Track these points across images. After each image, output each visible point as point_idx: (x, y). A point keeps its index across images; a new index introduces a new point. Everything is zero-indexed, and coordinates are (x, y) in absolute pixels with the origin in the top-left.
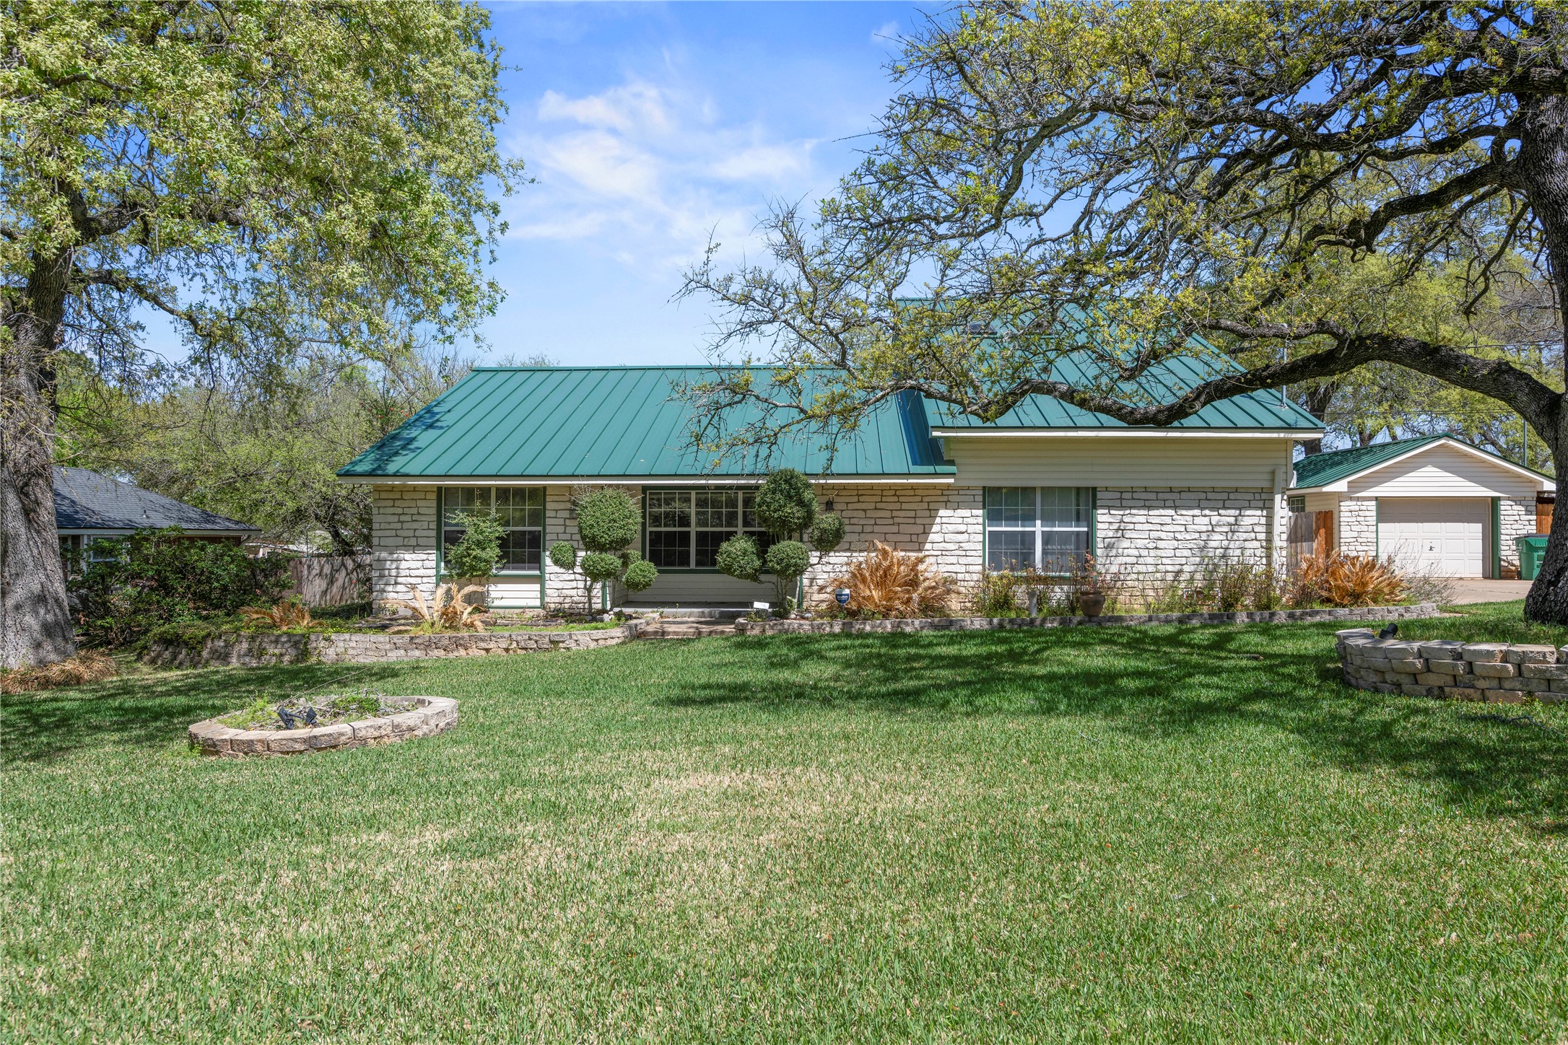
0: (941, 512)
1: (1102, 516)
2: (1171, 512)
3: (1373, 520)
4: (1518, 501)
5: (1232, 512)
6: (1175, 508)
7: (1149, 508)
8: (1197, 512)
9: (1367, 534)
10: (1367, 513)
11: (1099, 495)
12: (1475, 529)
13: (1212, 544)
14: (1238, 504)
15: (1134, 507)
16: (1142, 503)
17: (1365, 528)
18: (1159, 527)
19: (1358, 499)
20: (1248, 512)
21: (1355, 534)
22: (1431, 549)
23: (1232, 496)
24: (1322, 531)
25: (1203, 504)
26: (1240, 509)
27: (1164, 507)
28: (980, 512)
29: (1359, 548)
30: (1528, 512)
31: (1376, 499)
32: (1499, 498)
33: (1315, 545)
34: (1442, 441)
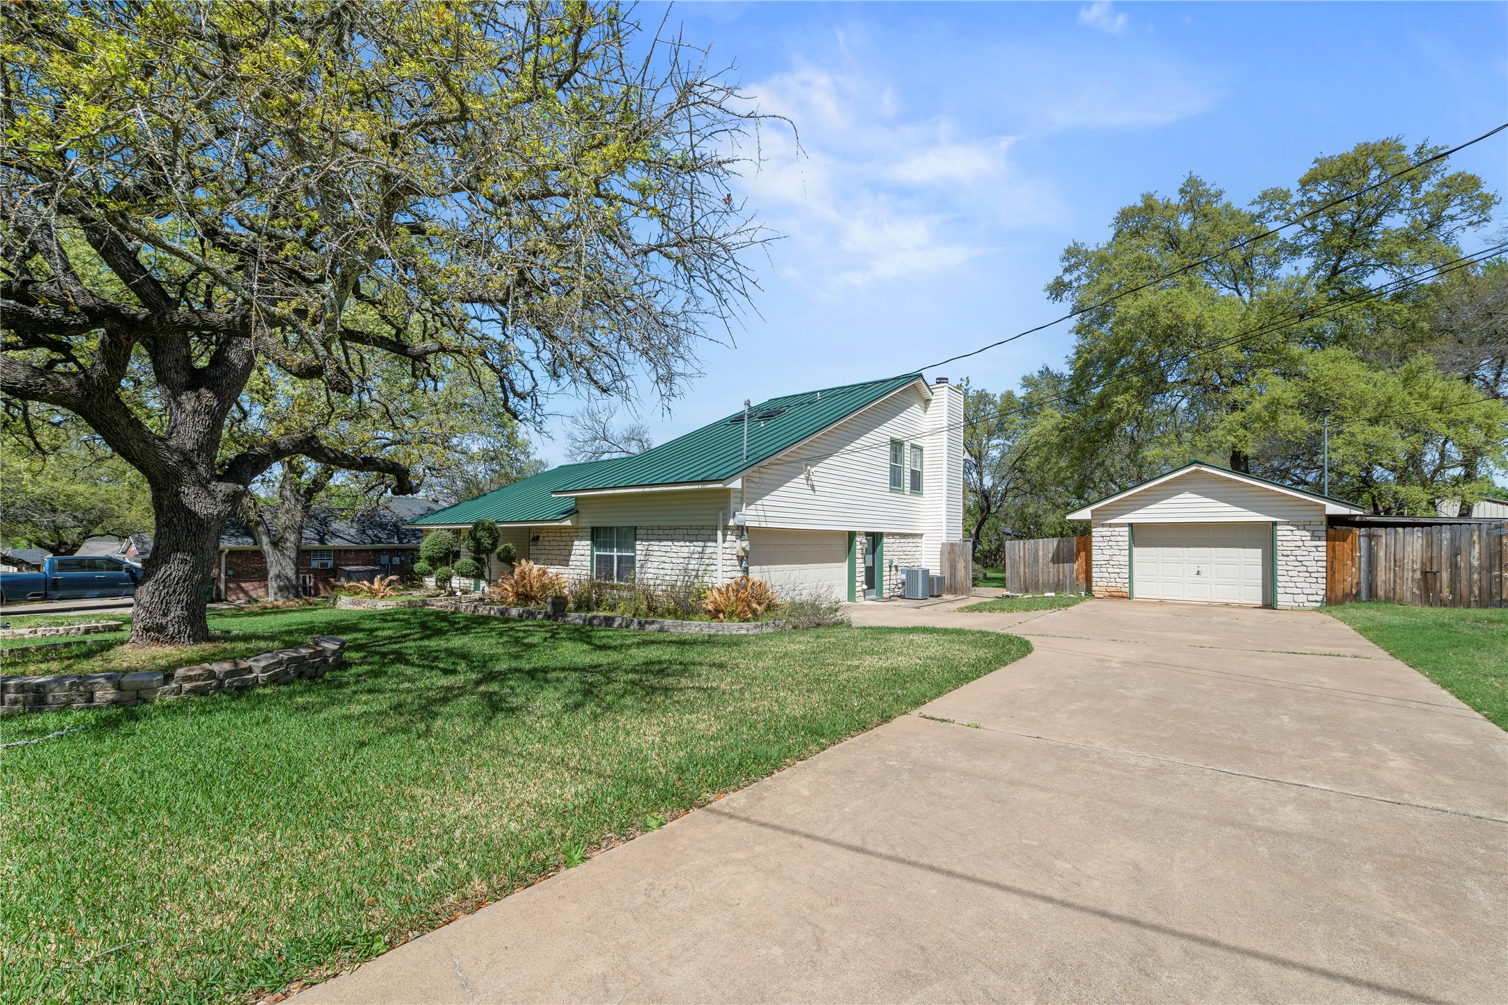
0: (576, 543)
1: (640, 546)
2: (670, 543)
3: (1125, 545)
4: (1300, 526)
5: (701, 544)
6: (672, 540)
7: (660, 540)
8: (682, 543)
9: (1119, 558)
10: (1119, 539)
11: (638, 532)
12: (1255, 556)
13: (691, 567)
14: (703, 537)
15: (652, 540)
16: (656, 537)
17: (1117, 552)
18: (664, 554)
19: (1110, 525)
20: (709, 544)
21: (1107, 558)
22: (1198, 573)
23: (701, 532)
24: (1083, 554)
25: (686, 538)
26: (704, 541)
27: (667, 540)
28: (589, 542)
29: (1111, 570)
30: (1314, 537)
31: (1131, 525)
32: (1275, 524)
33: (1076, 566)
34: (1193, 468)
